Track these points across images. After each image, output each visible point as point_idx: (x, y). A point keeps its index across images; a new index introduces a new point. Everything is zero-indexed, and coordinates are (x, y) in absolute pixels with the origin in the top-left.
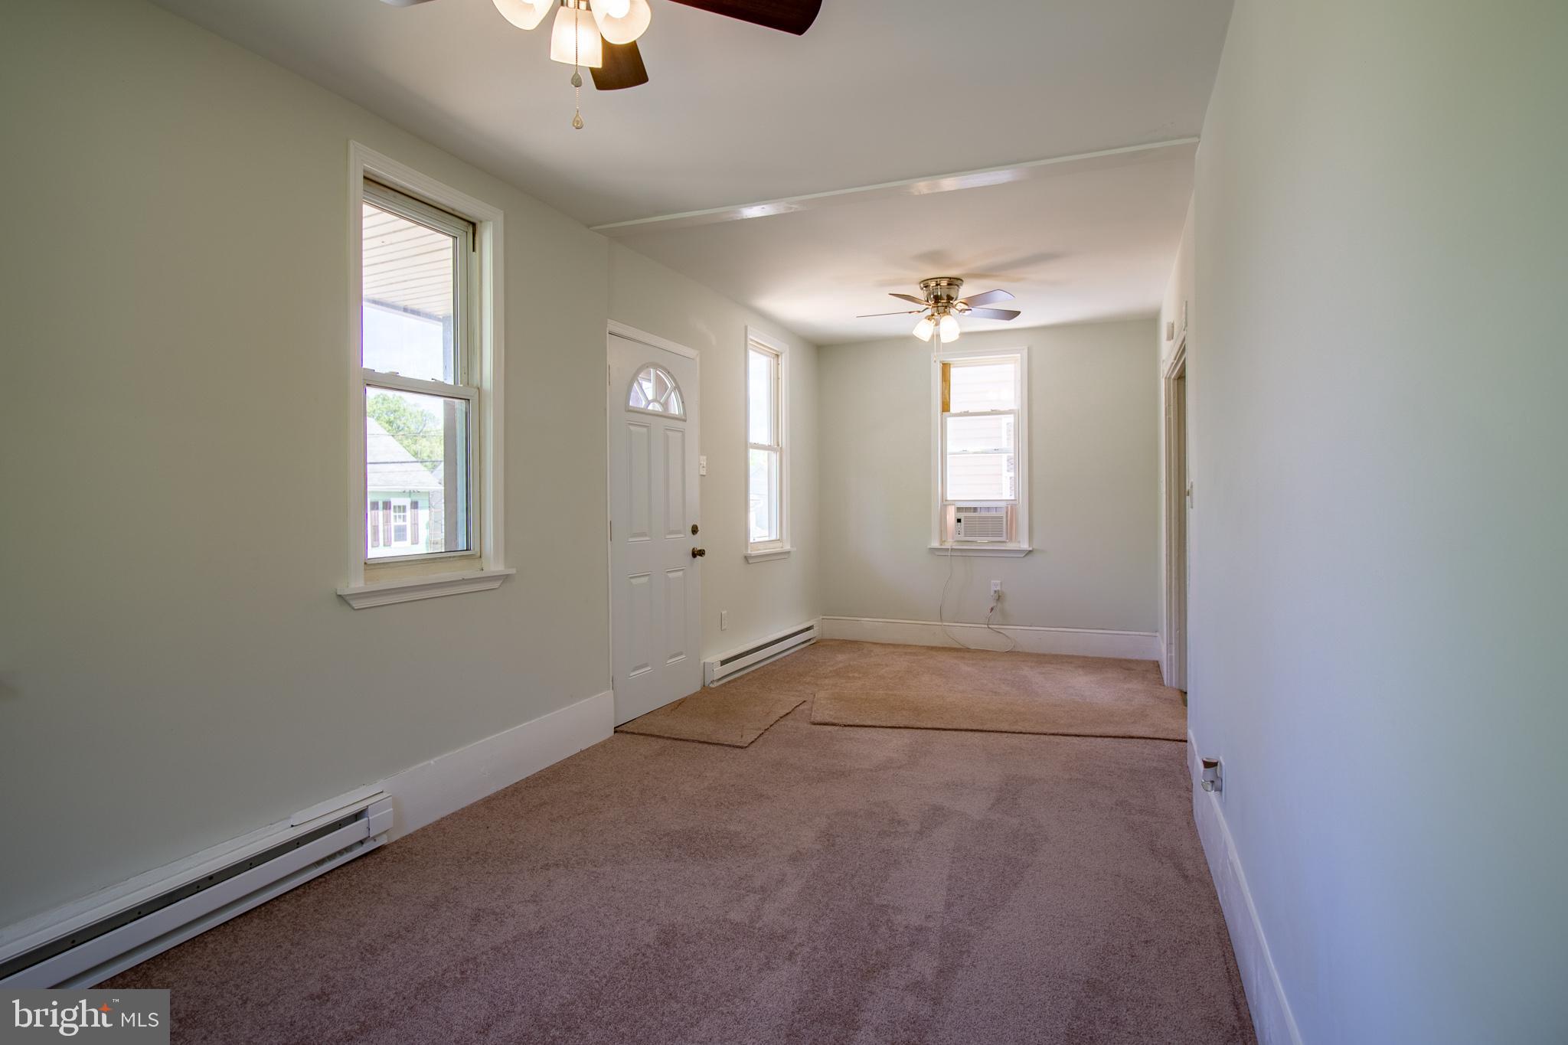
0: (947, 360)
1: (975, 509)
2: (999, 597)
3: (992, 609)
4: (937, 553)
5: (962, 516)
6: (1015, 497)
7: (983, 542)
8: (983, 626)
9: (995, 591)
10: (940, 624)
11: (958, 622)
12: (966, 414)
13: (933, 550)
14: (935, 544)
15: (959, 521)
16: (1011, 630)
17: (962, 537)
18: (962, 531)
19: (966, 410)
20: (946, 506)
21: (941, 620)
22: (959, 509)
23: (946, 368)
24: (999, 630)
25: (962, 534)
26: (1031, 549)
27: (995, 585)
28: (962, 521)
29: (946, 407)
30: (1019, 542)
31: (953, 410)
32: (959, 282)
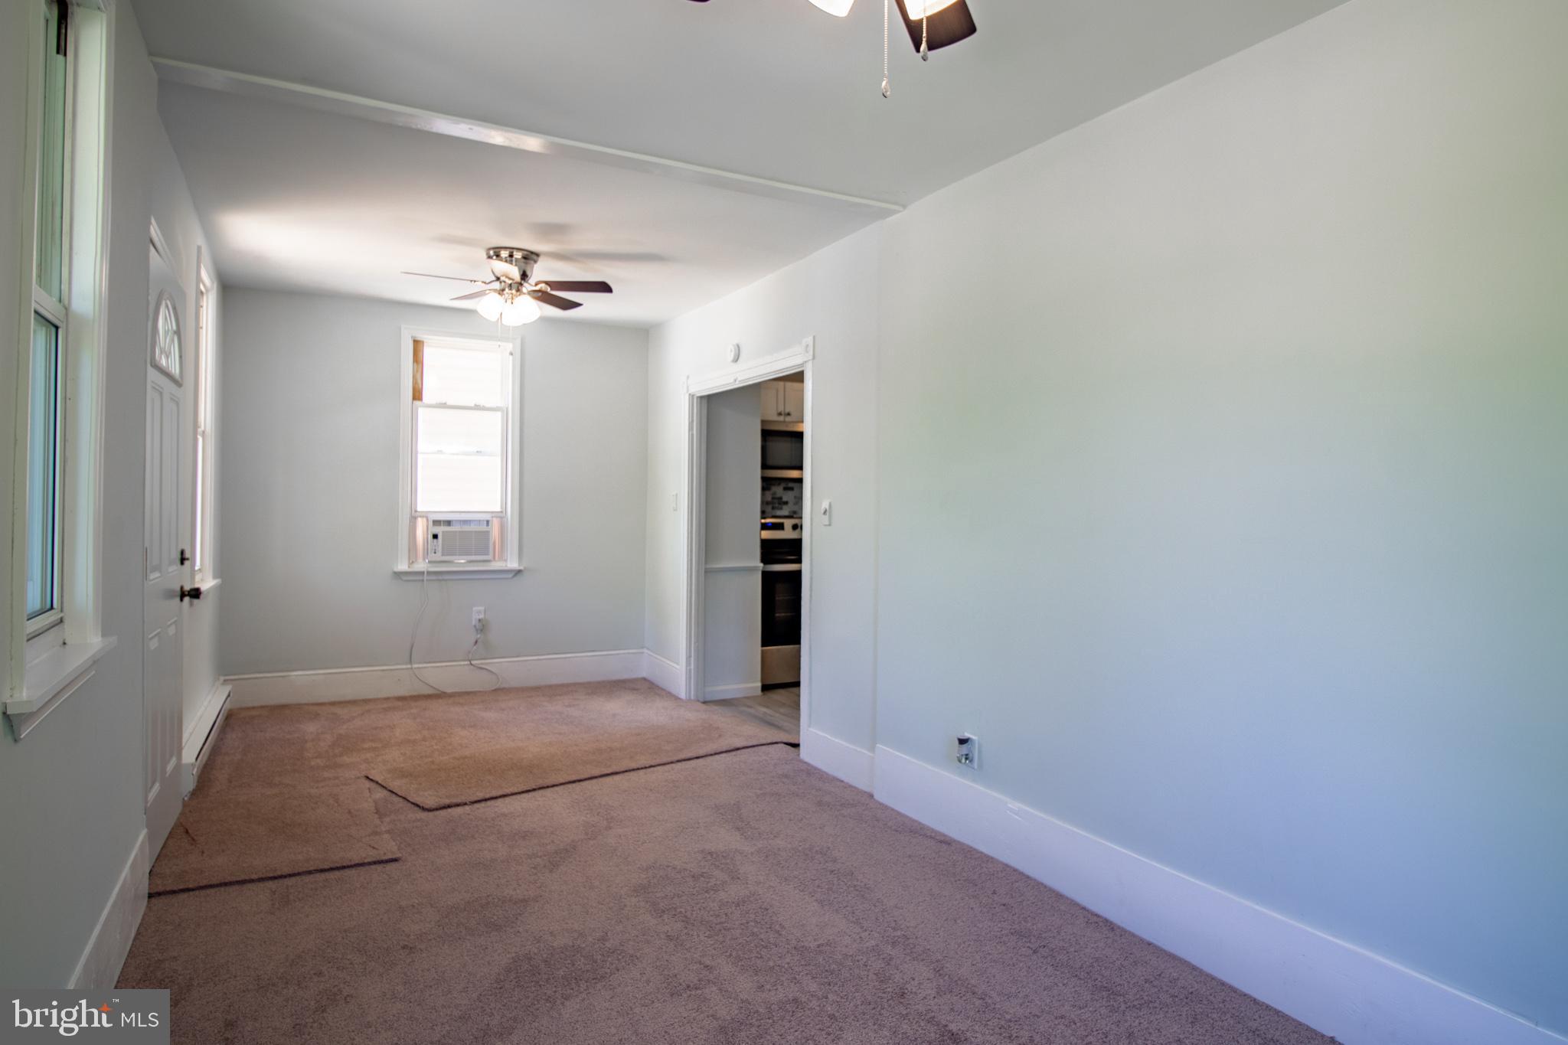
0: (420, 337)
1: (449, 523)
2: (482, 627)
3: (476, 642)
4: (405, 578)
5: (439, 530)
6: (502, 508)
7: (461, 562)
8: (462, 663)
9: (480, 620)
10: (409, 666)
11: (430, 662)
12: (443, 406)
13: (398, 575)
14: (403, 566)
15: (435, 536)
16: (497, 664)
17: (439, 557)
18: (440, 549)
19: (444, 402)
20: (415, 518)
21: (410, 662)
22: (436, 523)
23: (417, 345)
24: (480, 666)
25: (439, 553)
26: (522, 568)
27: (477, 612)
28: (440, 537)
29: (417, 395)
30: (506, 561)
31: (428, 396)
32: (535, 257)
